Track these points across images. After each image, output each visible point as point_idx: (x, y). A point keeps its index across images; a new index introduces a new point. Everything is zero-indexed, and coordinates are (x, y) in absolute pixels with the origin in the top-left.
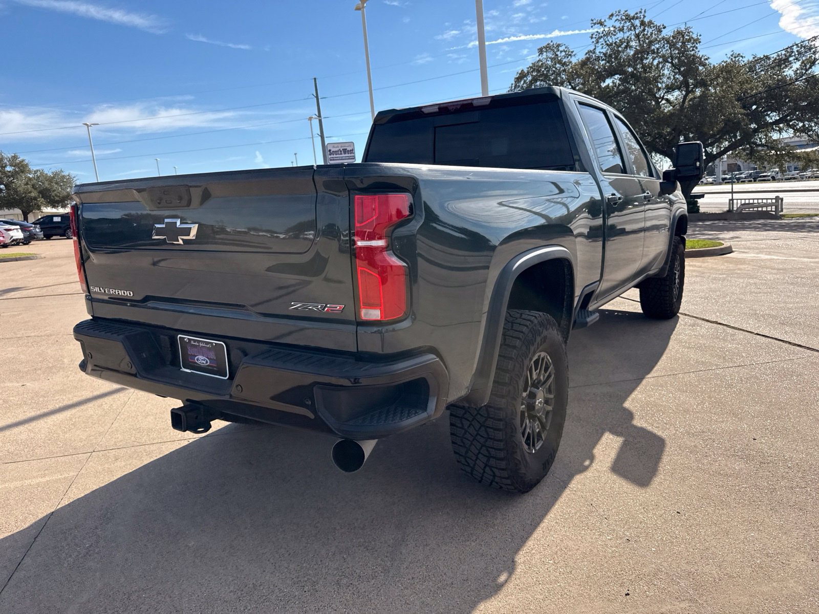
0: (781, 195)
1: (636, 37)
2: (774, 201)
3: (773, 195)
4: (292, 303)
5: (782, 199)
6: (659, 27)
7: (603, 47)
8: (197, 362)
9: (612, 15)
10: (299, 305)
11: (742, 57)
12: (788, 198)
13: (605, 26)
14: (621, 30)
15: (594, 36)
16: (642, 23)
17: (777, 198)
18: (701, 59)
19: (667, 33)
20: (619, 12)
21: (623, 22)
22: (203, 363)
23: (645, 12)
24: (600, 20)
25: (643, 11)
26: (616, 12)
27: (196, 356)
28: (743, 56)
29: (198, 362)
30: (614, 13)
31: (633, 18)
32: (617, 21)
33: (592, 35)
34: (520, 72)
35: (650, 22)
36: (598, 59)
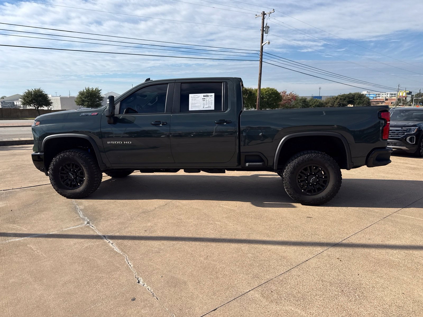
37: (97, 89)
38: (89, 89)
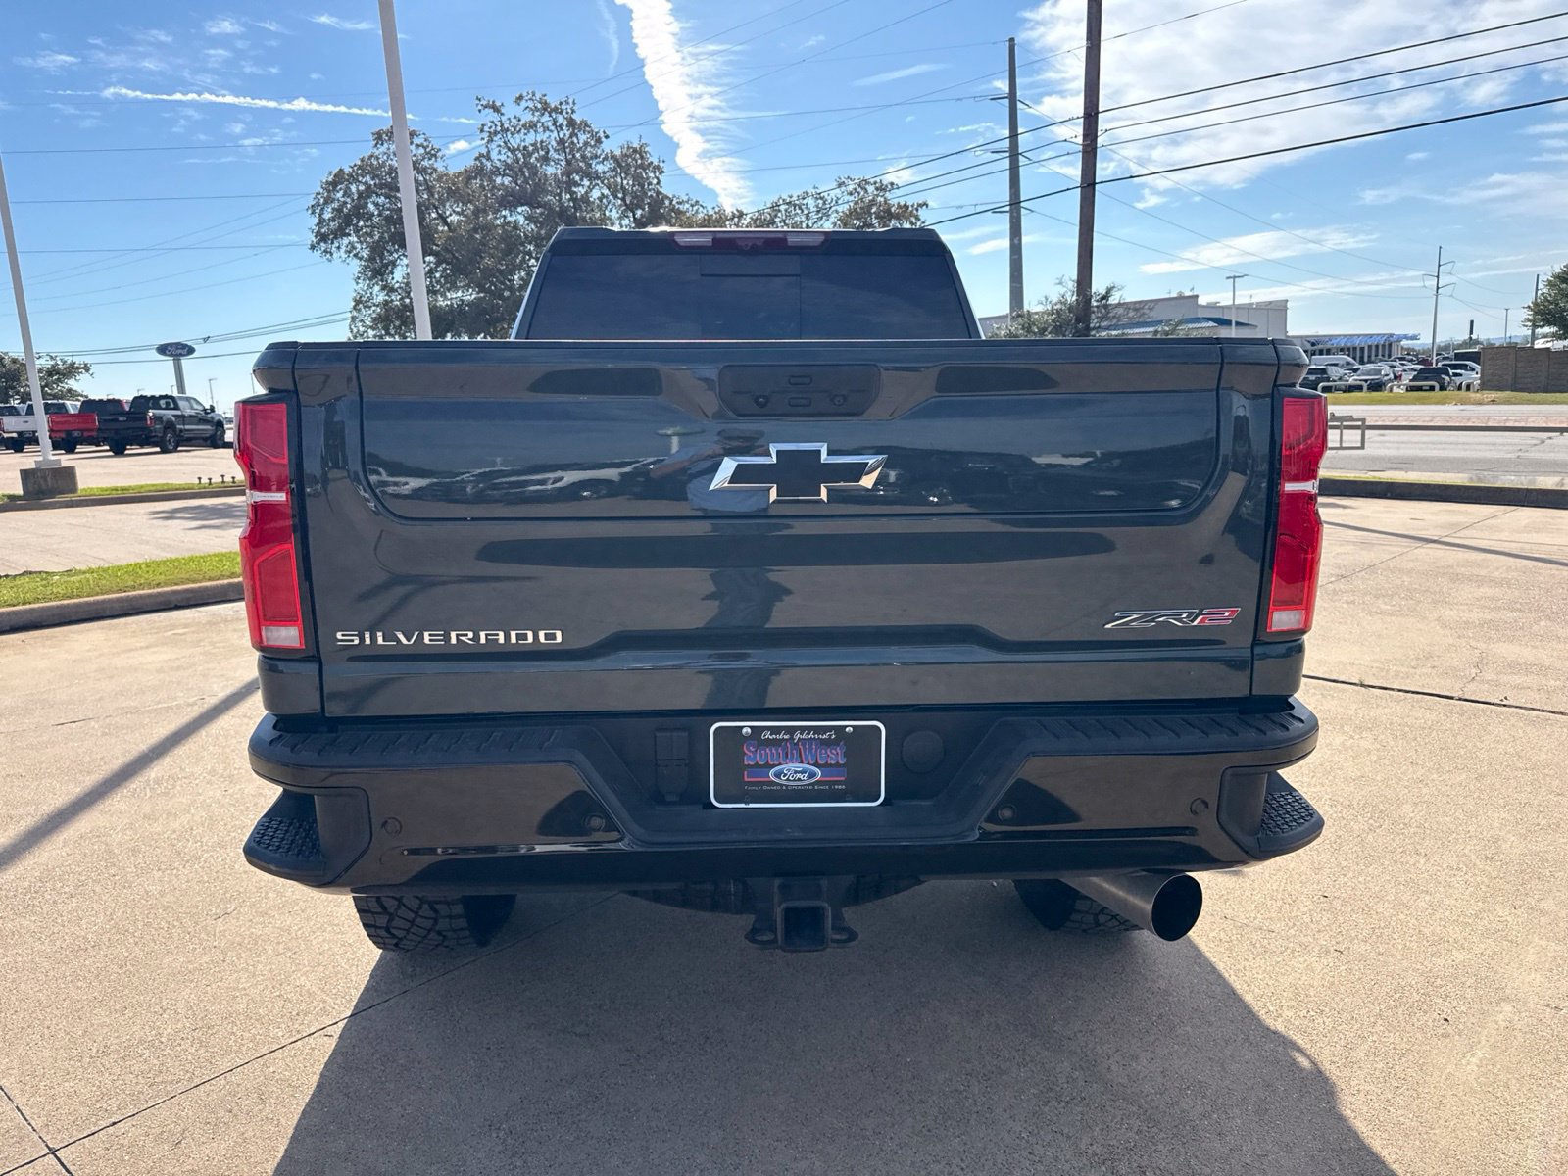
1: (558, 144)
4: (1118, 614)
6: (596, 133)
7: (500, 151)
8: (777, 780)
9: (521, 98)
10: (1135, 617)
11: (702, 206)
13: (502, 114)
14: (531, 126)
15: (486, 129)
16: (571, 123)
18: (671, 201)
19: (612, 146)
20: (534, 95)
21: (537, 113)
22: (799, 780)
23: (574, 103)
24: (493, 102)
25: (571, 101)
26: (528, 93)
27: (774, 766)
28: (704, 204)
29: (783, 780)
30: (525, 94)
31: (555, 110)
32: (527, 111)
33: (483, 125)
34: (335, 172)
35: (585, 125)
36: (496, 172)
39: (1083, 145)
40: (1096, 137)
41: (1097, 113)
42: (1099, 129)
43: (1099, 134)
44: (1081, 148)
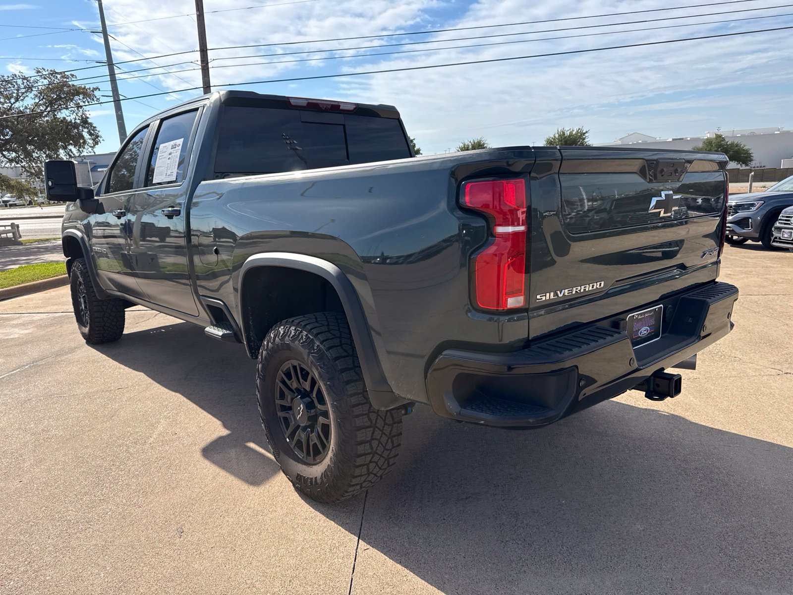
0: (16, 222)
2: (10, 228)
3: (9, 222)
5: (18, 226)
8: (640, 335)
12: (23, 226)
17: (12, 225)
22: (645, 334)
37: (579, 131)
38: (564, 134)
39: (202, 66)
40: (208, 63)
41: (207, 50)
42: (209, 58)
43: (209, 61)
44: (200, 67)
